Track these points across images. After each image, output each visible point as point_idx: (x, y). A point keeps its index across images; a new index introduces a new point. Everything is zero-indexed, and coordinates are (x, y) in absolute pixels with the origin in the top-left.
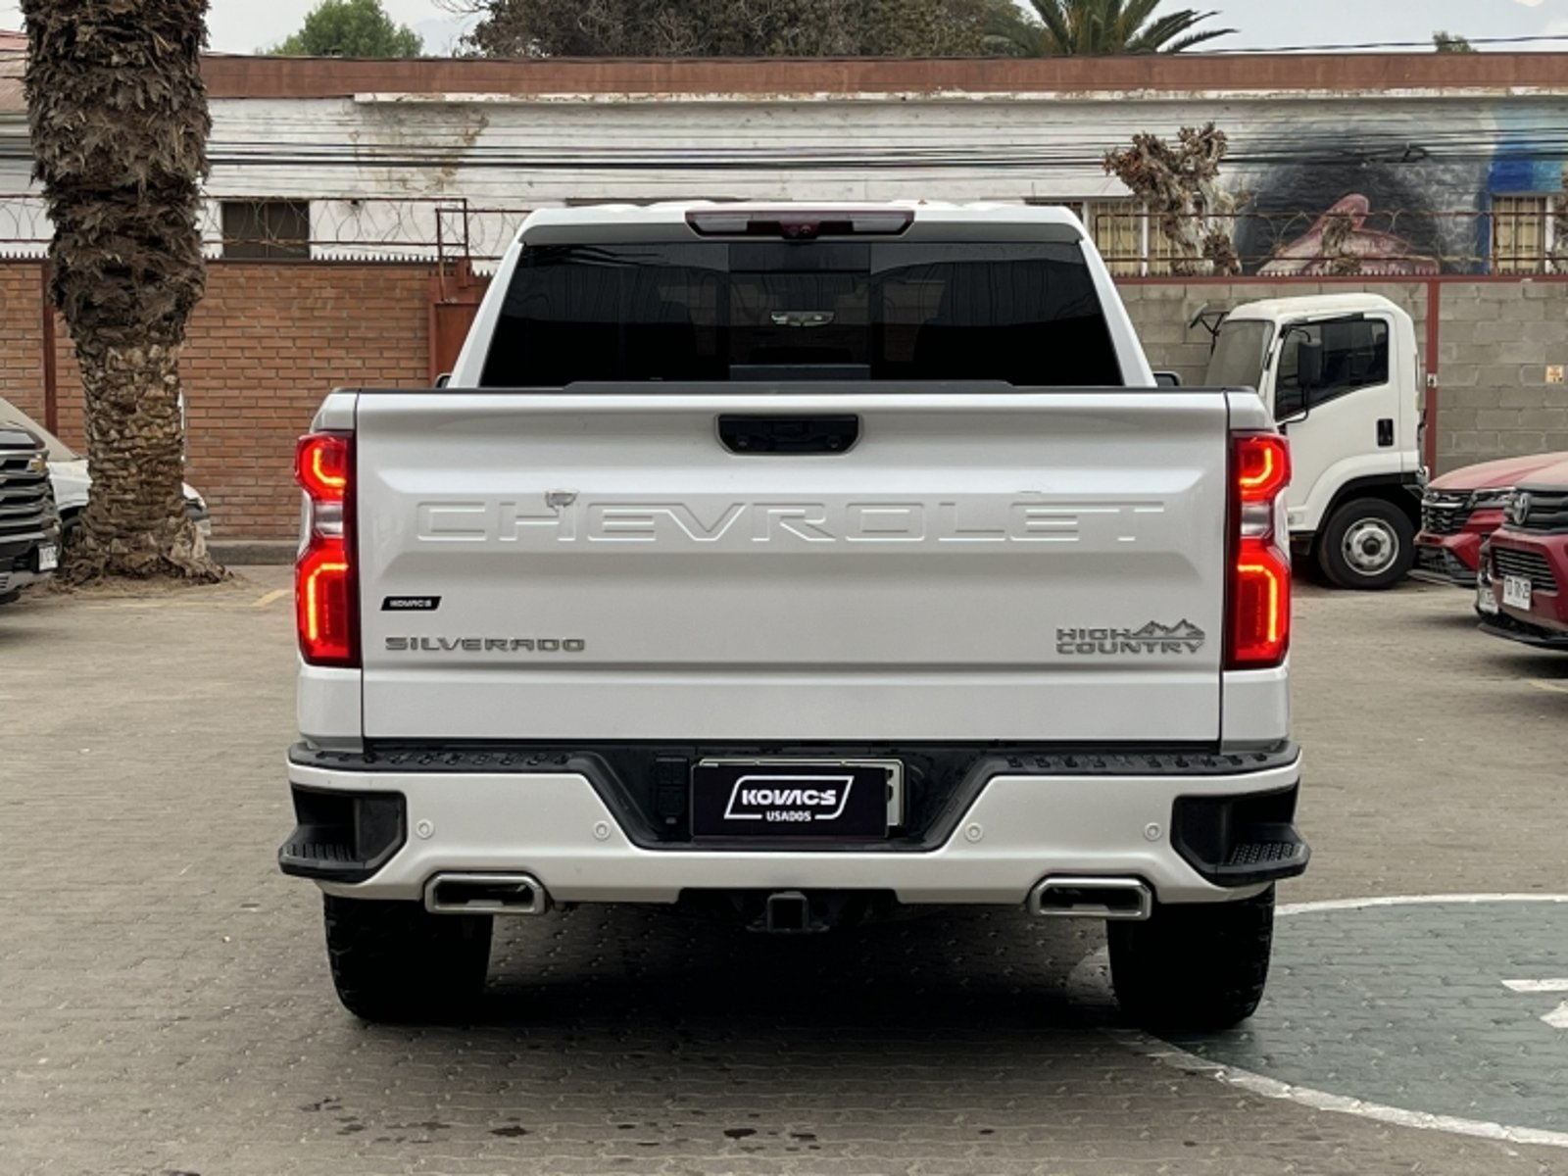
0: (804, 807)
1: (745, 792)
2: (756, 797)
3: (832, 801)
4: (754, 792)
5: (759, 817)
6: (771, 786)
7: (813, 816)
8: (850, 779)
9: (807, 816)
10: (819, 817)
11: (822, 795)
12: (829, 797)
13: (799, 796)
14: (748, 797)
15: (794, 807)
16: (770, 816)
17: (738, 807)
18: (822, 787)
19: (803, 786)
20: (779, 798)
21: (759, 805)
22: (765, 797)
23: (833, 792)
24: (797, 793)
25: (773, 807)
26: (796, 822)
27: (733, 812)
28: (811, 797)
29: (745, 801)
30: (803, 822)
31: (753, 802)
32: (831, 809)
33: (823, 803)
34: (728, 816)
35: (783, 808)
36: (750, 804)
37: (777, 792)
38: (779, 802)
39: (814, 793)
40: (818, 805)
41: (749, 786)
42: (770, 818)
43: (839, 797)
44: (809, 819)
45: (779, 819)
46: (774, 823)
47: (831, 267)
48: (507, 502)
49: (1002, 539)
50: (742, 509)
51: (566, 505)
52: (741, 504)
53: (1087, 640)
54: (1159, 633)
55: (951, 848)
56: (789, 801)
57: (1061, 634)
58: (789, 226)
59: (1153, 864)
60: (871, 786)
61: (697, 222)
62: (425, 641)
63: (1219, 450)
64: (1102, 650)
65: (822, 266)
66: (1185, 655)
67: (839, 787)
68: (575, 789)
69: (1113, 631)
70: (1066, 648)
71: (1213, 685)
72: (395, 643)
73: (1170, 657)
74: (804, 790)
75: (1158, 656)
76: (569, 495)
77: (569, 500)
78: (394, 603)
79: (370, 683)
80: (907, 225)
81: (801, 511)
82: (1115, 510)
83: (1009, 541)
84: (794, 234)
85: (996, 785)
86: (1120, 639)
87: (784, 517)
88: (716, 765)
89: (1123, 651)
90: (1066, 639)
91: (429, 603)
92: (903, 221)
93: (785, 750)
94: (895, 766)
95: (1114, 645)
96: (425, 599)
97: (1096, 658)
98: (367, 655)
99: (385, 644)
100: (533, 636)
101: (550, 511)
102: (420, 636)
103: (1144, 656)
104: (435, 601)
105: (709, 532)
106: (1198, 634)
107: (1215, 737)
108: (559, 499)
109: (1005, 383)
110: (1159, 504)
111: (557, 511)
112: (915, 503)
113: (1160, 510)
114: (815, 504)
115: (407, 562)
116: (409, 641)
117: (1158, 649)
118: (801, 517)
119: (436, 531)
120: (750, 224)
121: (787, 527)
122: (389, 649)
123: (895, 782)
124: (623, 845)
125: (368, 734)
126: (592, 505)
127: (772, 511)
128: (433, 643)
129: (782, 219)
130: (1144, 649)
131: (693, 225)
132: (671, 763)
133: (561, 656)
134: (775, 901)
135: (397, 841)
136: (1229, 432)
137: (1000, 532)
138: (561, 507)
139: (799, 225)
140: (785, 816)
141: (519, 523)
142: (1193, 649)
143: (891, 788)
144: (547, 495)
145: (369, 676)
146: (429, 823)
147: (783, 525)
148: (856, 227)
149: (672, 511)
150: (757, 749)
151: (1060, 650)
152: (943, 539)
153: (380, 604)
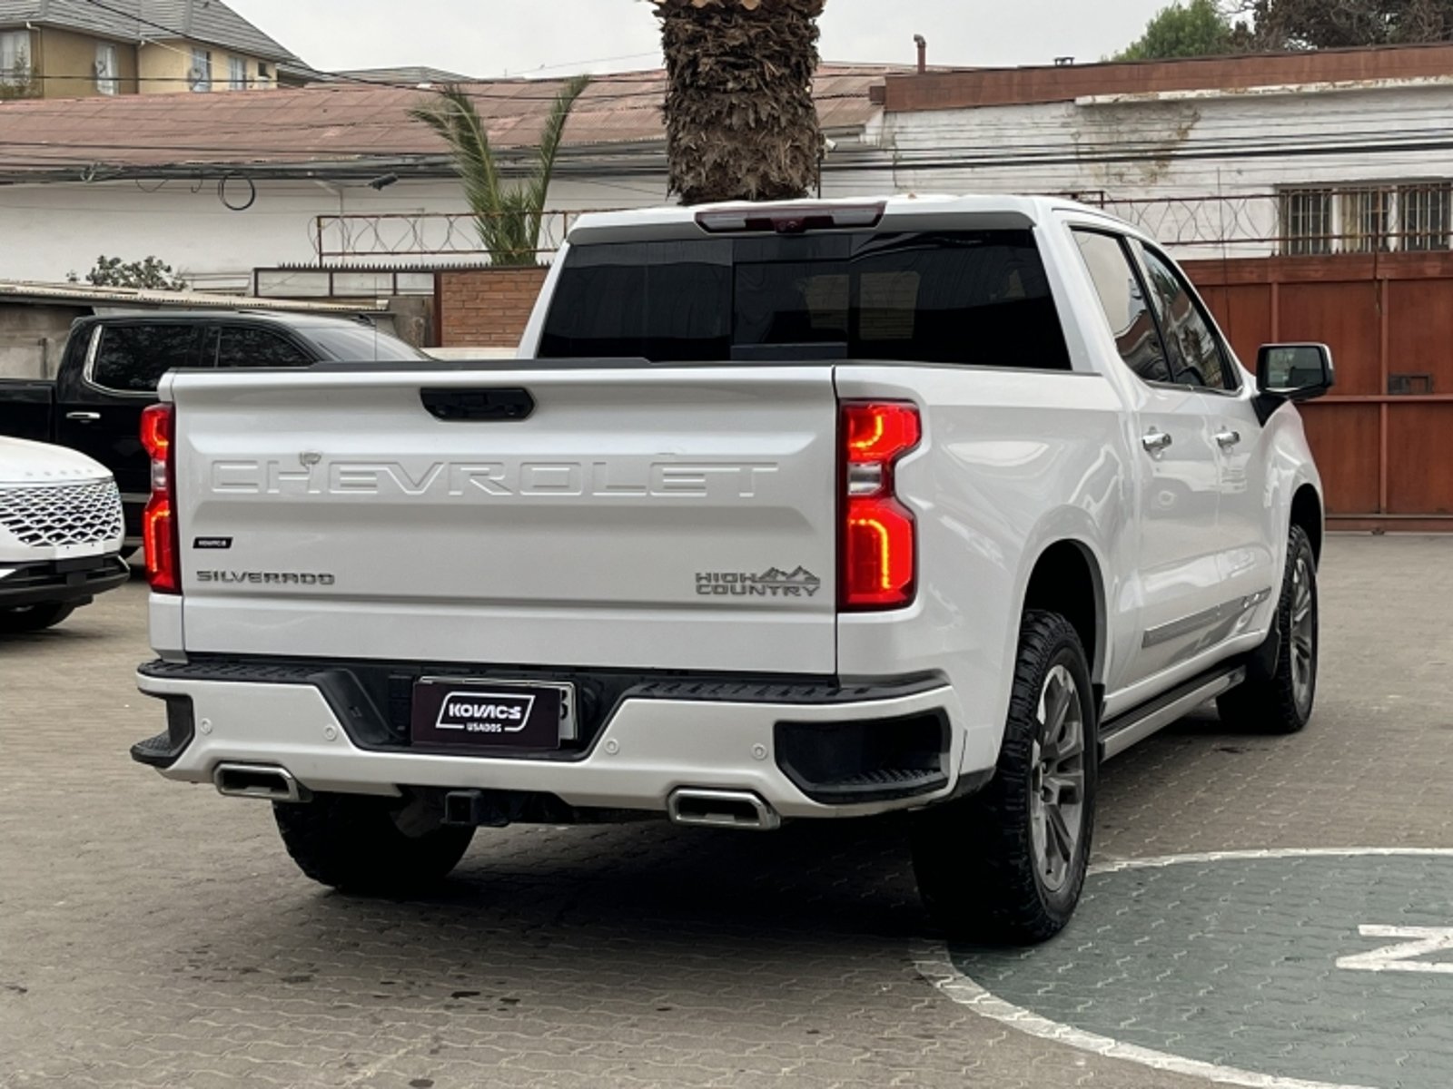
0: (496, 721)
1: (451, 706)
2: (460, 710)
3: (518, 716)
4: (458, 706)
5: (461, 727)
6: (472, 701)
7: (503, 727)
8: (532, 697)
9: (496, 728)
10: (507, 729)
11: (512, 711)
12: (515, 713)
13: (493, 711)
14: (455, 710)
15: (489, 720)
16: (471, 727)
17: (447, 719)
18: (510, 703)
19: (497, 702)
20: (477, 712)
21: (462, 717)
22: (466, 711)
23: (518, 708)
24: (491, 708)
25: (472, 719)
26: (490, 733)
27: (442, 722)
28: (502, 712)
29: (451, 714)
30: (496, 733)
31: (458, 715)
32: (516, 723)
33: (511, 717)
34: (438, 725)
35: (480, 720)
36: (455, 716)
37: (476, 707)
38: (477, 715)
39: (505, 708)
40: (507, 719)
41: (454, 700)
42: (470, 729)
43: (523, 713)
44: (500, 730)
45: (477, 729)
46: (473, 732)
47: (818, 257)
48: (273, 461)
49: (644, 494)
50: (442, 467)
51: (314, 463)
52: (440, 463)
53: (721, 582)
54: (780, 578)
55: (595, 759)
56: (484, 714)
57: (699, 578)
58: (778, 221)
59: (761, 780)
60: (548, 704)
61: (705, 221)
62: (223, 574)
63: (830, 415)
64: (734, 593)
65: (809, 256)
66: (803, 599)
67: (524, 703)
68: (309, 697)
69: (742, 575)
70: (704, 590)
71: (829, 624)
72: (204, 576)
73: (791, 599)
74: (497, 706)
75: (780, 598)
76: (315, 455)
77: (316, 459)
78: (201, 543)
79: (189, 607)
80: (879, 217)
81: (485, 469)
82: (737, 469)
83: (649, 495)
84: (782, 229)
85: (628, 706)
86: (748, 583)
87: (473, 474)
88: (430, 682)
89: (751, 593)
90: (704, 582)
91: (224, 543)
92: (873, 214)
93: (489, 672)
94: (568, 688)
95: (744, 588)
96: (221, 539)
97: (729, 599)
98: (185, 586)
99: (196, 576)
100: (298, 572)
101: (303, 469)
102: (220, 570)
103: (768, 598)
104: (229, 541)
105: (417, 486)
106: (812, 579)
107: (832, 671)
108: (309, 459)
109: (642, 358)
110: (773, 464)
111: (308, 468)
112: (573, 462)
113: (774, 469)
114: (496, 463)
115: (210, 510)
116: (212, 575)
117: (780, 591)
118: (486, 474)
119: (225, 485)
120: (747, 221)
121: (478, 484)
122: (200, 580)
123: (569, 702)
125: (189, 649)
126: (332, 463)
127: (464, 469)
128: (229, 576)
129: (773, 216)
130: (769, 591)
131: (701, 224)
132: (400, 680)
133: (318, 588)
134: (451, 798)
135: (190, 735)
136: (838, 400)
137: (641, 488)
138: (311, 466)
139: (787, 221)
140: (482, 727)
141: (282, 478)
142: (811, 593)
143: (565, 708)
144: (301, 456)
145: (188, 602)
146: (208, 721)
147: (472, 481)
148: (836, 221)
149: (391, 469)
150: (467, 670)
151: (699, 589)
152: (596, 494)
153: (192, 544)
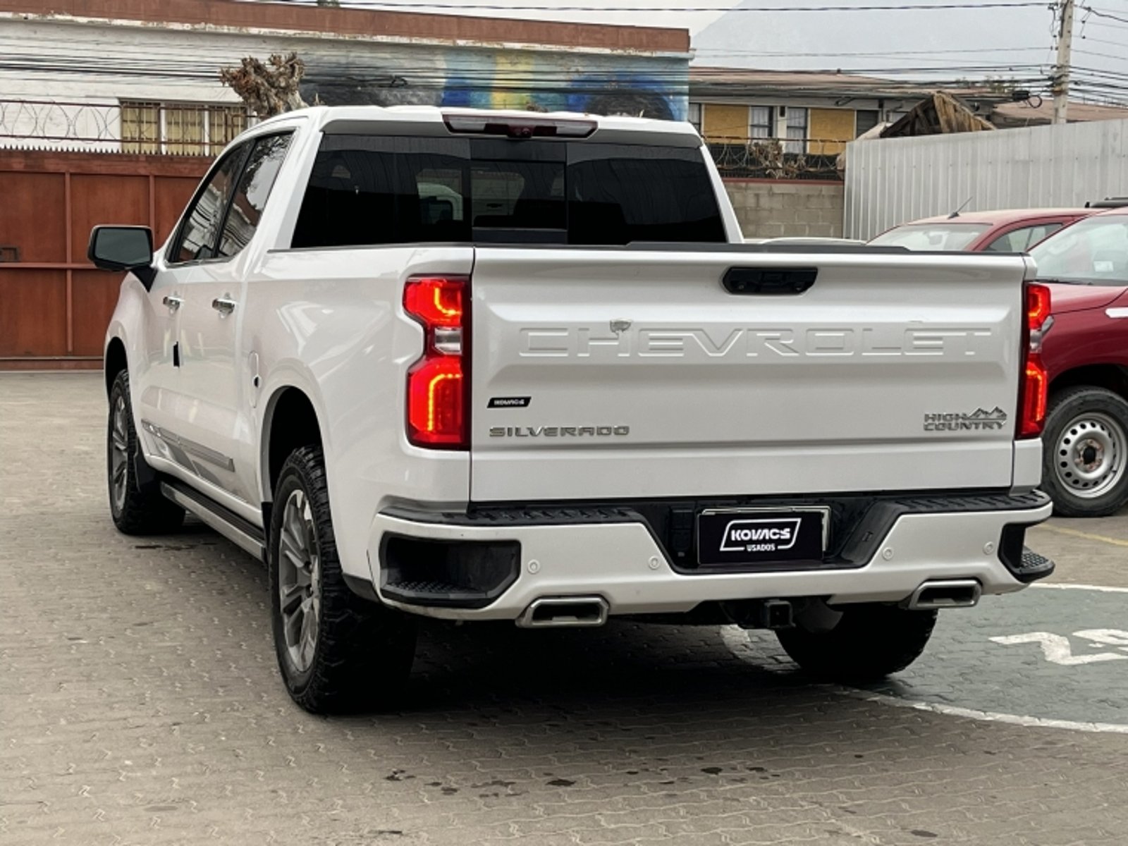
0: (770, 541)
1: (733, 532)
2: (740, 535)
3: (788, 536)
4: (739, 531)
5: (742, 549)
6: (749, 527)
7: (776, 547)
8: (799, 520)
9: (771, 547)
10: (780, 547)
11: (782, 532)
12: (786, 534)
13: (767, 533)
14: (736, 535)
15: (764, 541)
16: (750, 548)
17: (730, 543)
18: (781, 526)
19: (769, 526)
20: (754, 535)
21: (742, 541)
22: (746, 535)
23: (788, 530)
24: (766, 531)
25: (751, 542)
26: (766, 551)
27: (726, 546)
28: (775, 534)
29: (733, 539)
30: (771, 552)
31: (739, 539)
32: (787, 542)
33: (782, 537)
34: (722, 549)
35: (758, 542)
36: (736, 540)
37: (754, 531)
38: (755, 538)
39: (777, 531)
40: (779, 539)
41: (735, 527)
42: (749, 550)
43: (792, 533)
44: (774, 549)
45: (755, 550)
46: (752, 552)
47: (540, 159)
48: (583, 328)
49: (899, 354)
50: (740, 333)
51: (623, 330)
52: (739, 330)
53: (942, 421)
54: (982, 416)
55: (875, 564)
56: (761, 537)
57: (927, 417)
58: (515, 128)
60: (812, 521)
61: (451, 122)
62: (517, 430)
63: (1017, 294)
64: (950, 429)
65: (534, 158)
66: (995, 431)
67: (792, 525)
68: (637, 534)
69: (957, 415)
70: (930, 427)
71: (1007, 450)
72: (497, 432)
73: (988, 432)
74: (770, 529)
75: (981, 431)
76: (626, 323)
77: (625, 326)
78: (497, 402)
79: (476, 461)
80: (593, 130)
81: (777, 334)
82: (963, 334)
83: (903, 355)
84: (518, 134)
85: (903, 520)
86: (960, 421)
87: (768, 339)
88: (713, 513)
89: (961, 428)
90: (930, 421)
91: (522, 402)
92: (589, 128)
93: (753, 501)
94: (825, 510)
95: (957, 424)
96: (520, 399)
97: (946, 433)
98: (475, 440)
99: (489, 433)
100: (594, 426)
101: (613, 335)
102: (513, 427)
103: (973, 432)
104: (527, 400)
105: (719, 349)
106: (1004, 416)
107: (1008, 484)
108: (619, 326)
110: (988, 330)
111: (618, 334)
112: (848, 329)
113: (988, 334)
114: (787, 329)
115: (509, 373)
116: (506, 430)
117: (981, 426)
118: (778, 339)
119: (532, 350)
120: (488, 126)
121: (770, 347)
122: (491, 436)
123: (825, 521)
124: (668, 573)
125: (474, 499)
126: (642, 330)
127: (759, 334)
128: (524, 431)
129: (510, 123)
130: (973, 426)
131: (448, 124)
132: (684, 513)
133: (613, 439)
134: (773, 607)
135: (512, 576)
136: (1024, 283)
137: (898, 349)
138: (620, 332)
139: (522, 128)
140: (759, 548)
141: (591, 343)
142: (1000, 426)
143: (822, 525)
144: (611, 323)
145: (475, 456)
146: (537, 562)
147: (768, 345)
148: (559, 131)
149: (696, 335)
150: (735, 501)
151: (926, 429)
152: (864, 354)
153: (487, 403)
